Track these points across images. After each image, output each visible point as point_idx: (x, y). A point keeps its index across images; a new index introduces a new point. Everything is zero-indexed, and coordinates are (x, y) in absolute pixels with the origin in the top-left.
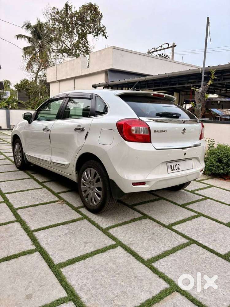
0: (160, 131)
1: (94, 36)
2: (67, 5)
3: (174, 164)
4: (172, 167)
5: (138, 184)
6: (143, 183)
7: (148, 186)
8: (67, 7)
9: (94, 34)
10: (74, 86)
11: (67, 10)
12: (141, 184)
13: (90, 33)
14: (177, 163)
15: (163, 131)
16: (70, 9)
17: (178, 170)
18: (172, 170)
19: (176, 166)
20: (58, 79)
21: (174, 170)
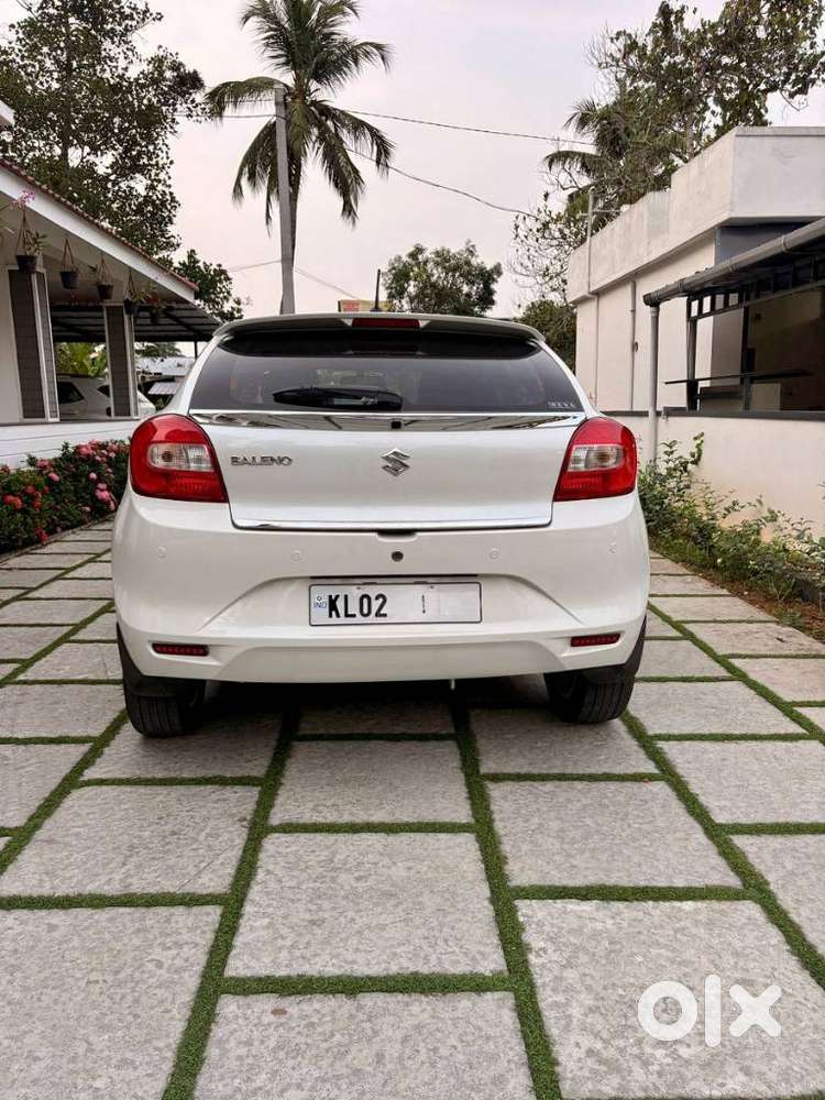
0: (258, 460)
2: (665, 11)
3: (355, 593)
4: (340, 604)
5: (182, 650)
6: (200, 650)
7: (215, 663)
8: (668, 17)
9: (788, 87)
10: (630, 308)
11: (667, 29)
12: (188, 650)
13: (773, 87)
14: (373, 591)
15: (272, 459)
16: (680, 19)
17: (372, 619)
18: (338, 616)
19: (365, 600)
20: (593, 288)
21: (347, 615)
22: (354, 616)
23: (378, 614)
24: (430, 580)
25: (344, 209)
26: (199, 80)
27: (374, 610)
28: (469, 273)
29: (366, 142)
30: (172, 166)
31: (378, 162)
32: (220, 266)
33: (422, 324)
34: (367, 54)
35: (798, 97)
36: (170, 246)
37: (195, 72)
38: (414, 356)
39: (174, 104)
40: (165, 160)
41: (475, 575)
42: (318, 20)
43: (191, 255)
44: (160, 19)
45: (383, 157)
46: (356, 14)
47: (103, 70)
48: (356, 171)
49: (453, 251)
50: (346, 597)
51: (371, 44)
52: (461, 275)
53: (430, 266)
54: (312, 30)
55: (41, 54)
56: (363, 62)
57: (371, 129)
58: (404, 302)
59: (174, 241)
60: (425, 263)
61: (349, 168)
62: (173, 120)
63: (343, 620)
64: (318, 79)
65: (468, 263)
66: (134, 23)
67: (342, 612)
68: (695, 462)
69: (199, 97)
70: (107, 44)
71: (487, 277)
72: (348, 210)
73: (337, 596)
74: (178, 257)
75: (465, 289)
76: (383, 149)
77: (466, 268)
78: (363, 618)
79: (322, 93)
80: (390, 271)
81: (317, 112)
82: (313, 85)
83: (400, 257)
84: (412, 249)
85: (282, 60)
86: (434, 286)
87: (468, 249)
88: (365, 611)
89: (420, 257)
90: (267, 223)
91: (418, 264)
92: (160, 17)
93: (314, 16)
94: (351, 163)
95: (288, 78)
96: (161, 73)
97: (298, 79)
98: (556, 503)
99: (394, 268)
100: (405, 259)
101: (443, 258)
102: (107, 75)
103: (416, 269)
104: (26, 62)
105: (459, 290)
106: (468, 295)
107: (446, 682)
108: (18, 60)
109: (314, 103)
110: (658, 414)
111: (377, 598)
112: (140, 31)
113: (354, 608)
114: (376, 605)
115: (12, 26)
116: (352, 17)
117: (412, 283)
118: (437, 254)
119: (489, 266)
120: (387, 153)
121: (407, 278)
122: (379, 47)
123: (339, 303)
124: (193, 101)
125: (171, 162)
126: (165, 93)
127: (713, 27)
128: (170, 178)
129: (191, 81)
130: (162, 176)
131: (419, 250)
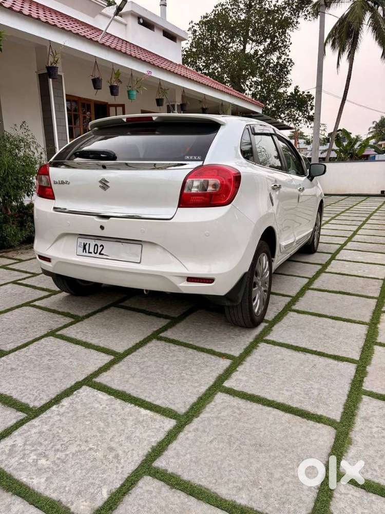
0: (60, 182)
3: (93, 243)
4: (87, 247)
6: (49, 260)
14: (99, 243)
15: (64, 182)
17: (98, 255)
18: (86, 252)
19: (96, 247)
21: (89, 253)
22: (91, 253)
23: (100, 254)
24: (122, 241)
25: (383, 55)
27: (99, 252)
30: (291, 46)
32: (309, 92)
33: (154, 118)
36: (287, 85)
38: (154, 134)
39: (298, 14)
40: (288, 43)
41: (141, 241)
43: (296, 88)
47: (265, 4)
50: (89, 244)
59: (289, 82)
62: (297, 22)
63: (88, 254)
67: (87, 251)
73: (86, 244)
74: (290, 90)
78: (94, 254)
88: (96, 252)
90: (337, 67)
98: (179, 208)
102: (267, 6)
104: (233, 7)
107: (142, 290)
108: (229, 7)
111: (100, 246)
113: (92, 250)
114: (100, 249)
125: (291, 44)
126: (295, 9)
128: (289, 52)
130: (286, 51)
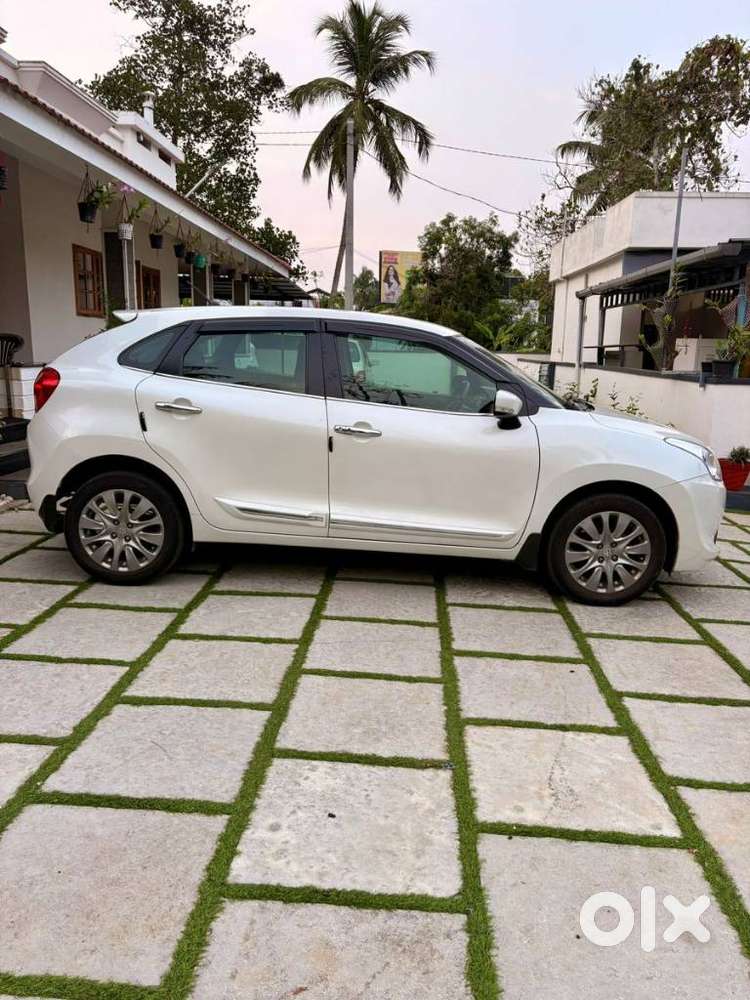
1: (737, 125)
2: (636, 65)
8: (638, 70)
9: (734, 117)
11: (637, 78)
13: (721, 119)
16: (647, 71)
20: (564, 274)
25: (391, 187)
26: (280, 81)
28: (491, 239)
29: (412, 134)
30: (257, 152)
31: (420, 150)
32: (290, 232)
34: (416, 61)
35: (741, 126)
36: (252, 215)
37: (278, 74)
39: (259, 99)
40: (252, 148)
42: (378, 33)
43: (268, 223)
44: (253, 33)
45: (424, 146)
46: (408, 30)
47: (206, 73)
48: (402, 158)
49: (480, 220)
51: (419, 52)
52: (484, 241)
53: (459, 231)
54: (373, 41)
55: (159, 61)
56: (413, 68)
57: (415, 123)
58: (436, 261)
59: (255, 211)
60: (455, 229)
61: (397, 155)
62: (258, 112)
64: (375, 81)
65: (490, 230)
66: (233, 36)
68: (593, 396)
69: (280, 94)
70: (211, 52)
71: (506, 243)
72: (395, 187)
74: (257, 224)
75: (488, 252)
76: (424, 140)
77: (488, 235)
79: (378, 94)
80: (425, 235)
81: (373, 109)
82: (371, 87)
83: (434, 224)
84: (445, 217)
85: (348, 66)
86: (461, 249)
87: (491, 219)
89: (451, 224)
90: (329, 198)
91: (449, 230)
92: (253, 31)
93: (375, 30)
94: (399, 152)
95: (352, 81)
96: (250, 73)
97: (359, 82)
99: (429, 233)
100: (438, 225)
101: (470, 225)
102: (209, 76)
103: (447, 234)
105: (483, 253)
106: (490, 257)
109: (372, 101)
110: (580, 366)
112: (237, 42)
115: (139, 38)
116: (404, 33)
117: (443, 245)
118: (465, 222)
119: (508, 234)
120: (428, 143)
121: (439, 241)
122: (425, 55)
123: (381, 253)
124: (274, 96)
125: (257, 149)
126: (253, 89)
127: (674, 75)
128: (255, 161)
129: (273, 82)
130: (250, 160)
131: (450, 218)
